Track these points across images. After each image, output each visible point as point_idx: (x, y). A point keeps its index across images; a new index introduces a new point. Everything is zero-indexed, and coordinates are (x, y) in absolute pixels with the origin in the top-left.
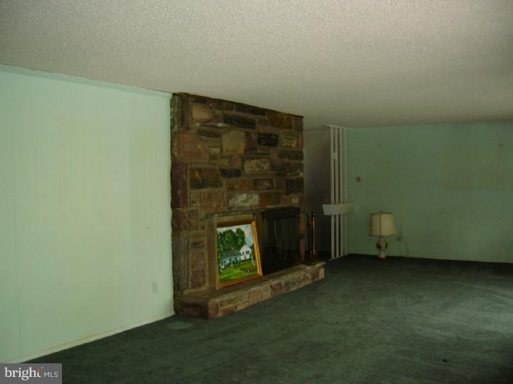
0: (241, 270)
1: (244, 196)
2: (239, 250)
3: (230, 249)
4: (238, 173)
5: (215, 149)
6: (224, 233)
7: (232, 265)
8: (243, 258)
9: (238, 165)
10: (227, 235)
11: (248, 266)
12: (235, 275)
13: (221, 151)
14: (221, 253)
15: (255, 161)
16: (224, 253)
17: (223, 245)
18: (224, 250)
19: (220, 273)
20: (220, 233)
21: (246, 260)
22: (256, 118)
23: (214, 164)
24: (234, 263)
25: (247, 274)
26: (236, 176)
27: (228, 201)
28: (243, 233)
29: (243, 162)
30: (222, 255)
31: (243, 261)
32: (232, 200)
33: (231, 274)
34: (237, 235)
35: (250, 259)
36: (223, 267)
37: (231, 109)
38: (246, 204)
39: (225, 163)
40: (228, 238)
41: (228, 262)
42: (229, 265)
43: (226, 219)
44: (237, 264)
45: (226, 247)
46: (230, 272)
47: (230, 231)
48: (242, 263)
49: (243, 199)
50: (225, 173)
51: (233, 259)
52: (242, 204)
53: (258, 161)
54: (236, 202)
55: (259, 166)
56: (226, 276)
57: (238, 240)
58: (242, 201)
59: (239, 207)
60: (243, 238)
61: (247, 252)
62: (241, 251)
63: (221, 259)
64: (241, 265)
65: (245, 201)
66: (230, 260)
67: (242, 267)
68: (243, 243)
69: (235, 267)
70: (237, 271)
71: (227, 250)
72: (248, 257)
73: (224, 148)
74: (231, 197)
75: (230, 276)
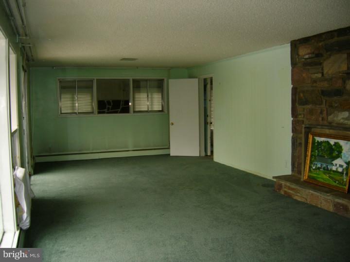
0: (329, 177)
1: (346, 114)
2: (333, 160)
3: (324, 157)
5: (316, 75)
6: (321, 142)
7: (322, 170)
8: (334, 168)
9: (338, 85)
10: (324, 144)
11: (337, 177)
12: (322, 178)
13: (323, 75)
14: (315, 156)
16: (317, 158)
17: (318, 151)
18: (318, 155)
19: (310, 170)
20: (318, 141)
21: (337, 172)
23: (315, 87)
24: (324, 169)
25: (334, 184)
26: (336, 95)
27: (327, 117)
28: (341, 147)
29: (344, 82)
30: (315, 158)
31: (333, 171)
32: (331, 117)
33: (319, 176)
34: (334, 147)
35: (342, 173)
36: (314, 168)
37: (332, 37)
38: (346, 122)
39: (325, 85)
40: (325, 147)
41: (319, 166)
42: (319, 168)
43: (327, 131)
44: (327, 171)
45: (320, 154)
46: (318, 174)
47: (328, 142)
49: (344, 117)
50: (323, 93)
51: (324, 166)
52: (342, 121)
54: (335, 119)
56: (315, 175)
57: (334, 152)
59: (339, 124)
60: (340, 152)
61: (341, 166)
62: (334, 162)
63: (314, 161)
65: (347, 119)
66: (321, 165)
67: (331, 175)
68: (339, 156)
69: (325, 173)
70: (326, 177)
71: (321, 156)
72: (340, 170)
73: (325, 72)
74: (331, 114)
75: (319, 178)
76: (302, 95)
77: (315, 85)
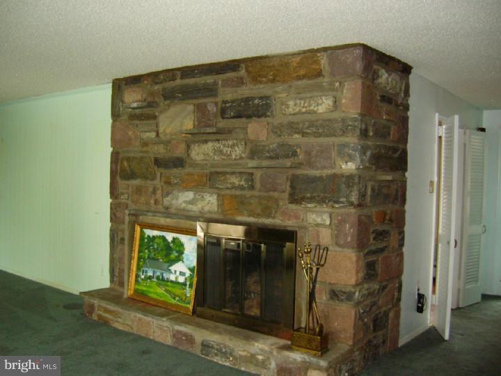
0: (166, 291)
1: (190, 195)
2: (171, 265)
3: (158, 260)
4: (179, 163)
5: (147, 134)
6: (153, 236)
7: (155, 280)
8: (172, 277)
9: (180, 151)
10: (157, 240)
11: (178, 291)
12: (156, 293)
13: (158, 135)
14: (144, 259)
15: (210, 144)
16: (147, 261)
17: (149, 251)
18: (149, 258)
19: (137, 281)
20: (149, 236)
21: (176, 283)
22: (220, 79)
23: (146, 152)
24: (158, 278)
25: (173, 301)
26: (176, 166)
27: (163, 199)
28: (182, 245)
29: (188, 147)
30: (145, 262)
31: (172, 282)
32: (168, 199)
33: (151, 290)
34: (171, 245)
35: (184, 284)
36: (143, 277)
37: (173, 79)
38: (190, 207)
39: (160, 150)
40: (159, 244)
41: (150, 273)
42: (150, 278)
43: (163, 221)
44: (162, 281)
45: (152, 255)
46: (149, 287)
47: (164, 238)
48: (169, 283)
49: (187, 199)
50: (158, 162)
51: (158, 273)
52: (184, 205)
53: (217, 145)
54: (174, 202)
55: (221, 151)
56: (145, 289)
57: (172, 253)
58: (185, 202)
59: (180, 210)
60: (181, 253)
61: (182, 274)
62: (173, 268)
63: (142, 267)
64: (167, 286)
65: (192, 202)
66: (154, 272)
67: (168, 288)
68: (179, 259)
69: (159, 285)
70: (161, 291)
71: (153, 259)
72: (181, 279)
73: (161, 130)
74: (168, 194)
75: (150, 292)
76: (126, 164)
77: (145, 149)
